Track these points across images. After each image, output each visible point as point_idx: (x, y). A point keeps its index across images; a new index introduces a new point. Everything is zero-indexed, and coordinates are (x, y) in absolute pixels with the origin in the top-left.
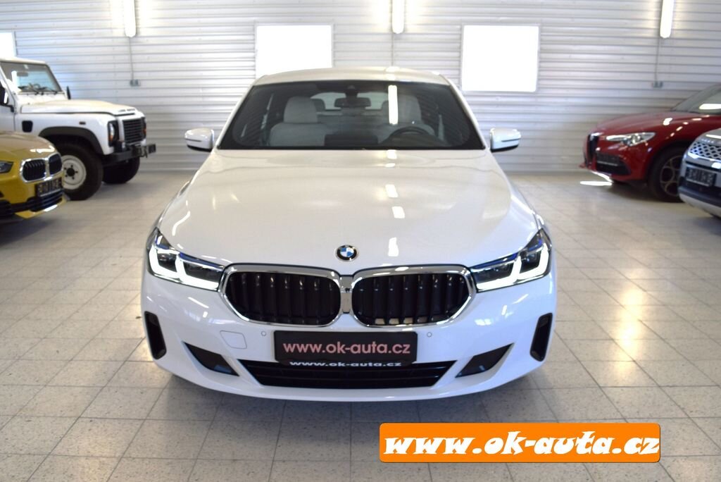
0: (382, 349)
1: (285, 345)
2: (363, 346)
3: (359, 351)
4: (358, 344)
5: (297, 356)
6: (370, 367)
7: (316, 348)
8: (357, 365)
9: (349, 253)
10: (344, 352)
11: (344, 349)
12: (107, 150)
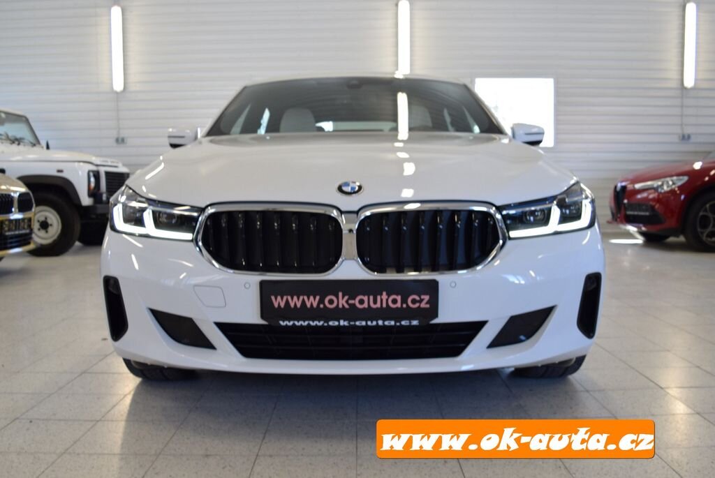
0: (395, 301)
1: (273, 298)
2: (371, 298)
3: (366, 305)
4: (364, 295)
5: (288, 312)
6: (381, 326)
7: (312, 302)
8: (364, 323)
9: (352, 188)
10: (347, 306)
11: (347, 302)
12: (86, 201)
